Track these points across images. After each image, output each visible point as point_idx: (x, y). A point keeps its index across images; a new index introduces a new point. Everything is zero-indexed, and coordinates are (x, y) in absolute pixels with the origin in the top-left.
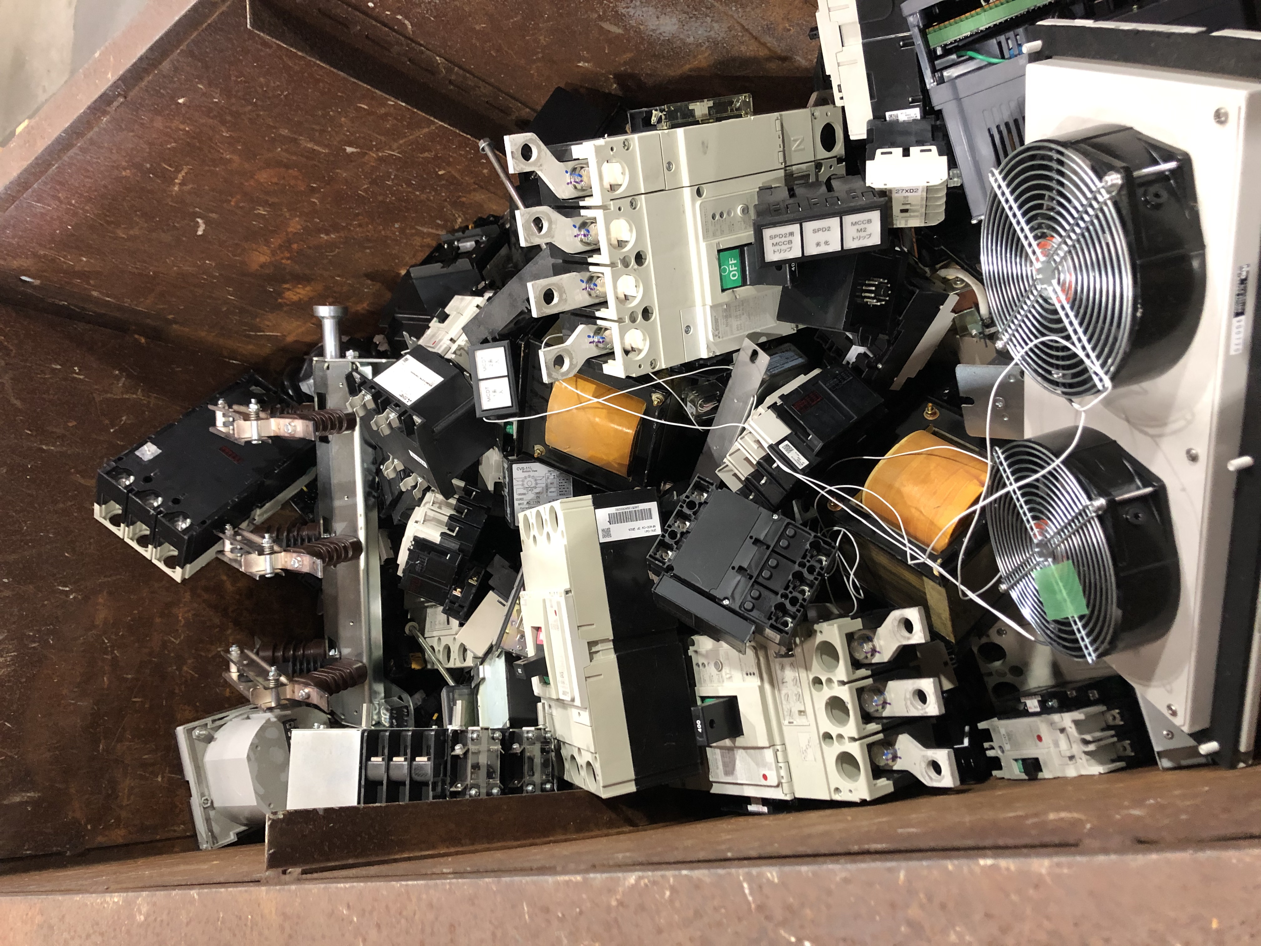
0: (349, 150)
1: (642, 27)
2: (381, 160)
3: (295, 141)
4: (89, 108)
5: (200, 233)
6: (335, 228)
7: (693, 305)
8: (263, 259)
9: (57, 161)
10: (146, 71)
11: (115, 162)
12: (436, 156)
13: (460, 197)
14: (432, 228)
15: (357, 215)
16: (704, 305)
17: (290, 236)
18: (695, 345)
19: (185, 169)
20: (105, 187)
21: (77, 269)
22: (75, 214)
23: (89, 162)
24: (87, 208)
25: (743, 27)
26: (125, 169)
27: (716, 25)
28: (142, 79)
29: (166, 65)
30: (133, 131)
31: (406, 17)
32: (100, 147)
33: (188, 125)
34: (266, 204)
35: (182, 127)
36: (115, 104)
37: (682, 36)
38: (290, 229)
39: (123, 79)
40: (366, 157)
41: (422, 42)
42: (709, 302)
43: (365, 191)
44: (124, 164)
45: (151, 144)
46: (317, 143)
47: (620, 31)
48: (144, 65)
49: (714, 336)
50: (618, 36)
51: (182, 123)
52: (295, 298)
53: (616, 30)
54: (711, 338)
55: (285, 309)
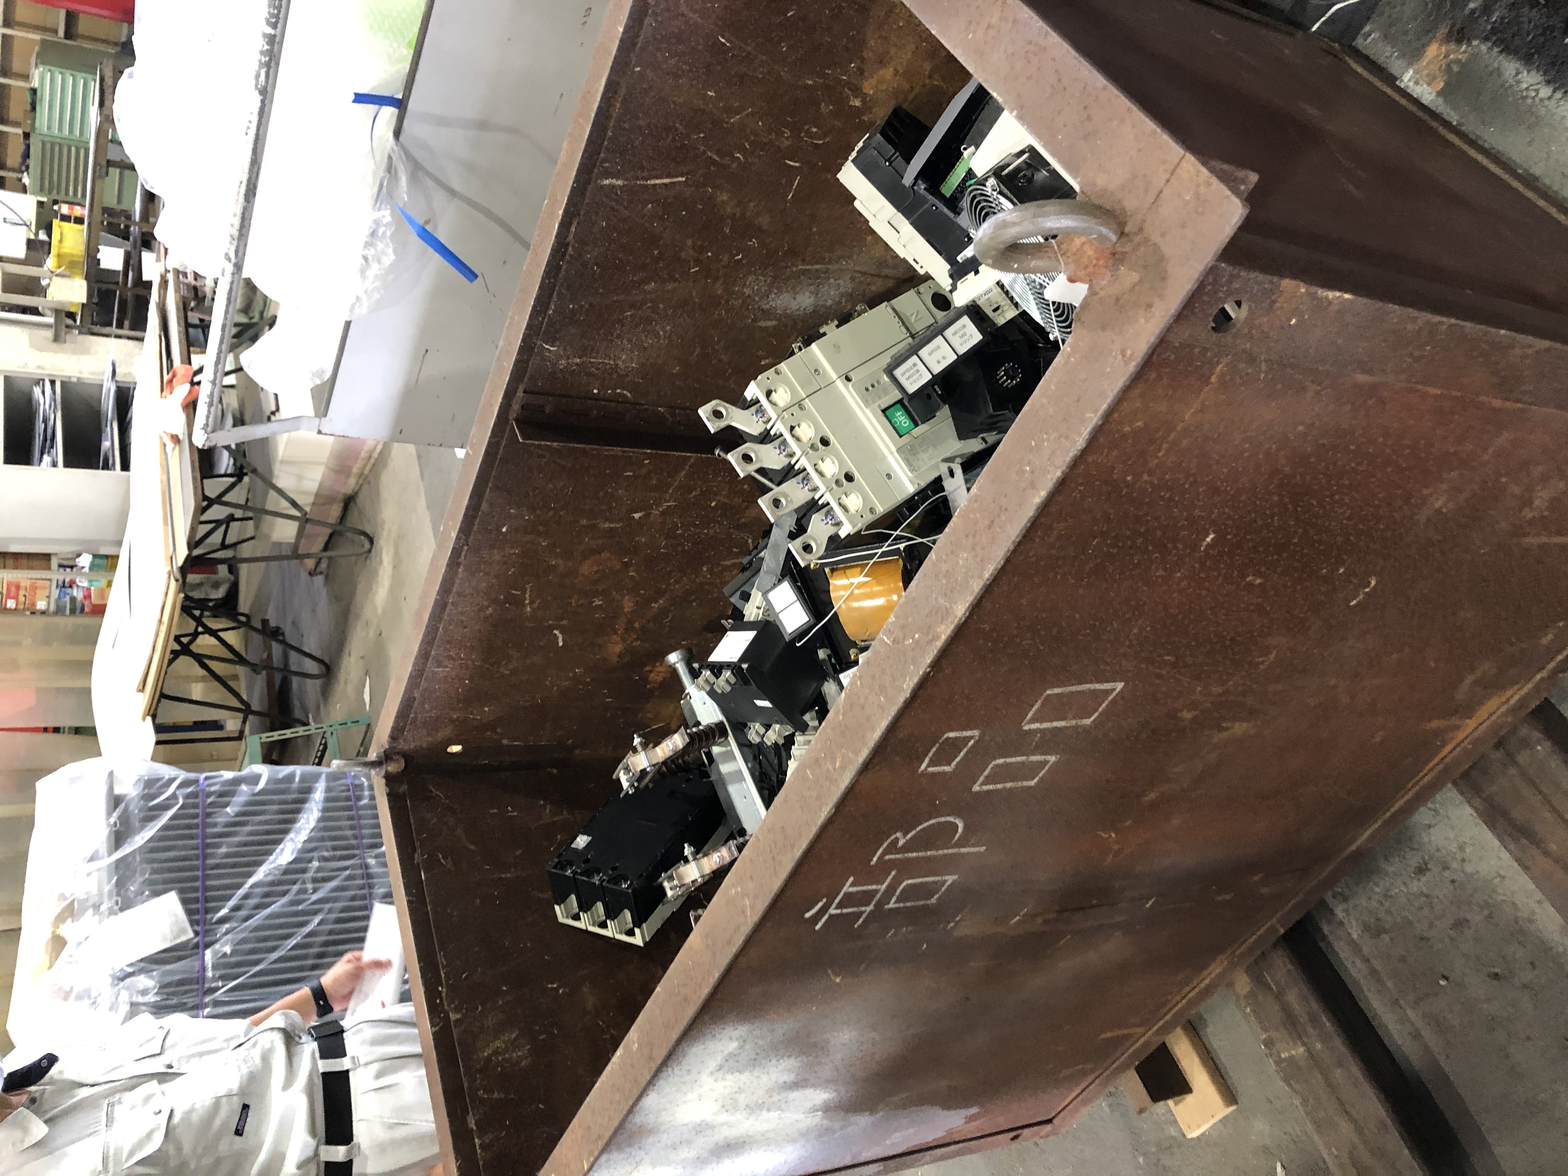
0: (637, 516)
1: (788, 311)
2: (663, 513)
3: (594, 526)
4: (448, 565)
5: (561, 644)
6: (660, 593)
7: (884, 457)
8: (618, 648)
9: (440, 622)
10: (474, 517)
11: (478, 604)
12: (701, 490)
13: (739, 519)
14: (733, 559)
15: (670, 572)
16: (892, 453)
17: (629, 616)
18: (900, 484)
19: (528, 587)
20: (479, 631)
21: (484, 722)
22: (467, 667)
23: (462, 613)
24: (474, 657)
25: (861, 272)
26: (487, 607)
27: (841, 282)
28: (473, 524)
29: (484, 506)
30: (481, 571)
31: (623, 389)
32: (465, 596)
33: (517, 548)
34: (596, 594)
35: (512, 551)
36: (463, 554)
37: (821, 303)
38: (626, 610)
39: (461, 531)
40: (652, 516)
41: (643, 402)
42: (894, 449)
43: (665, 547)
44: (486, 603)
45: (497, 576)
46: (611, 522)
47: (774, 323)
48: (471, 513)
49: (911, 471)
50: (775, 327)
51: (512, 548)
52: (660, 679)
53: (769, 324)
54: (910, 474)
55: (656, 694)
